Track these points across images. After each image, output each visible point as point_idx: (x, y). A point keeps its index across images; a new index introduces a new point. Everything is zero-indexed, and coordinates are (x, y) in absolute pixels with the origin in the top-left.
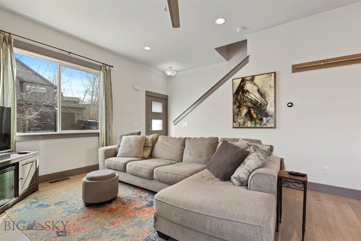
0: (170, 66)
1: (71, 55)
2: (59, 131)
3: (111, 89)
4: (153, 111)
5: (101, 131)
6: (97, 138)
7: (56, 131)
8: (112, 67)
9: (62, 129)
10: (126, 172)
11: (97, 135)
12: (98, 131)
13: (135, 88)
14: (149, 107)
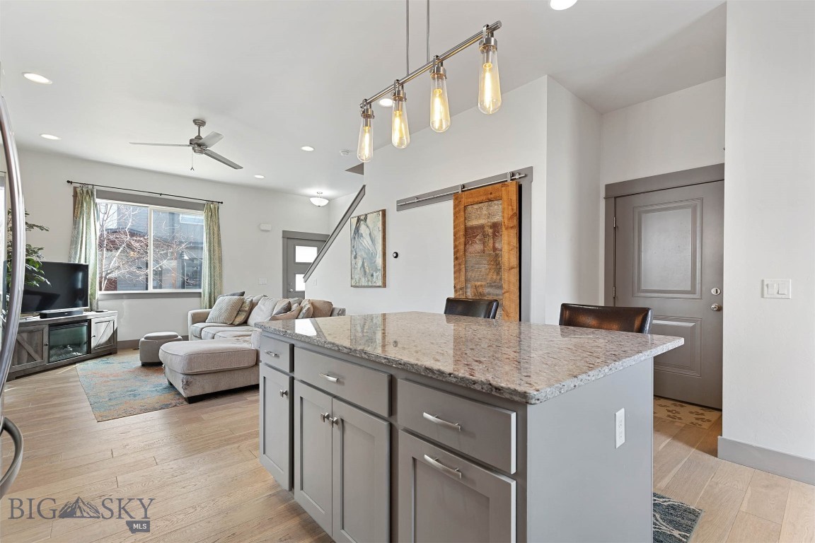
0: (320, 191)
1: (163, 196)
2: (151, 290)
3: (219, 235)
4: (297, 261)
5: (204, 291)
6: (198, 299)
7: (147, 289)
8: (222, 203)
9: (154, 288)
10: (201, 338)
11: (199, 295)
12: (201, 291)
13: (262, 228)
14: (289, 255)
